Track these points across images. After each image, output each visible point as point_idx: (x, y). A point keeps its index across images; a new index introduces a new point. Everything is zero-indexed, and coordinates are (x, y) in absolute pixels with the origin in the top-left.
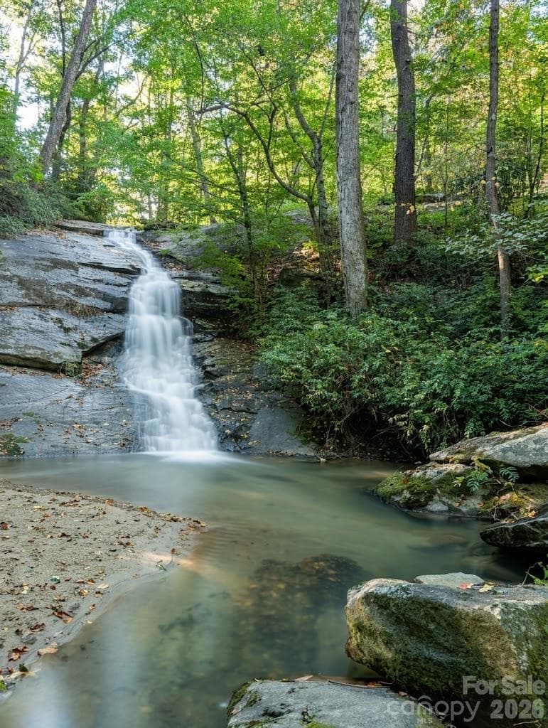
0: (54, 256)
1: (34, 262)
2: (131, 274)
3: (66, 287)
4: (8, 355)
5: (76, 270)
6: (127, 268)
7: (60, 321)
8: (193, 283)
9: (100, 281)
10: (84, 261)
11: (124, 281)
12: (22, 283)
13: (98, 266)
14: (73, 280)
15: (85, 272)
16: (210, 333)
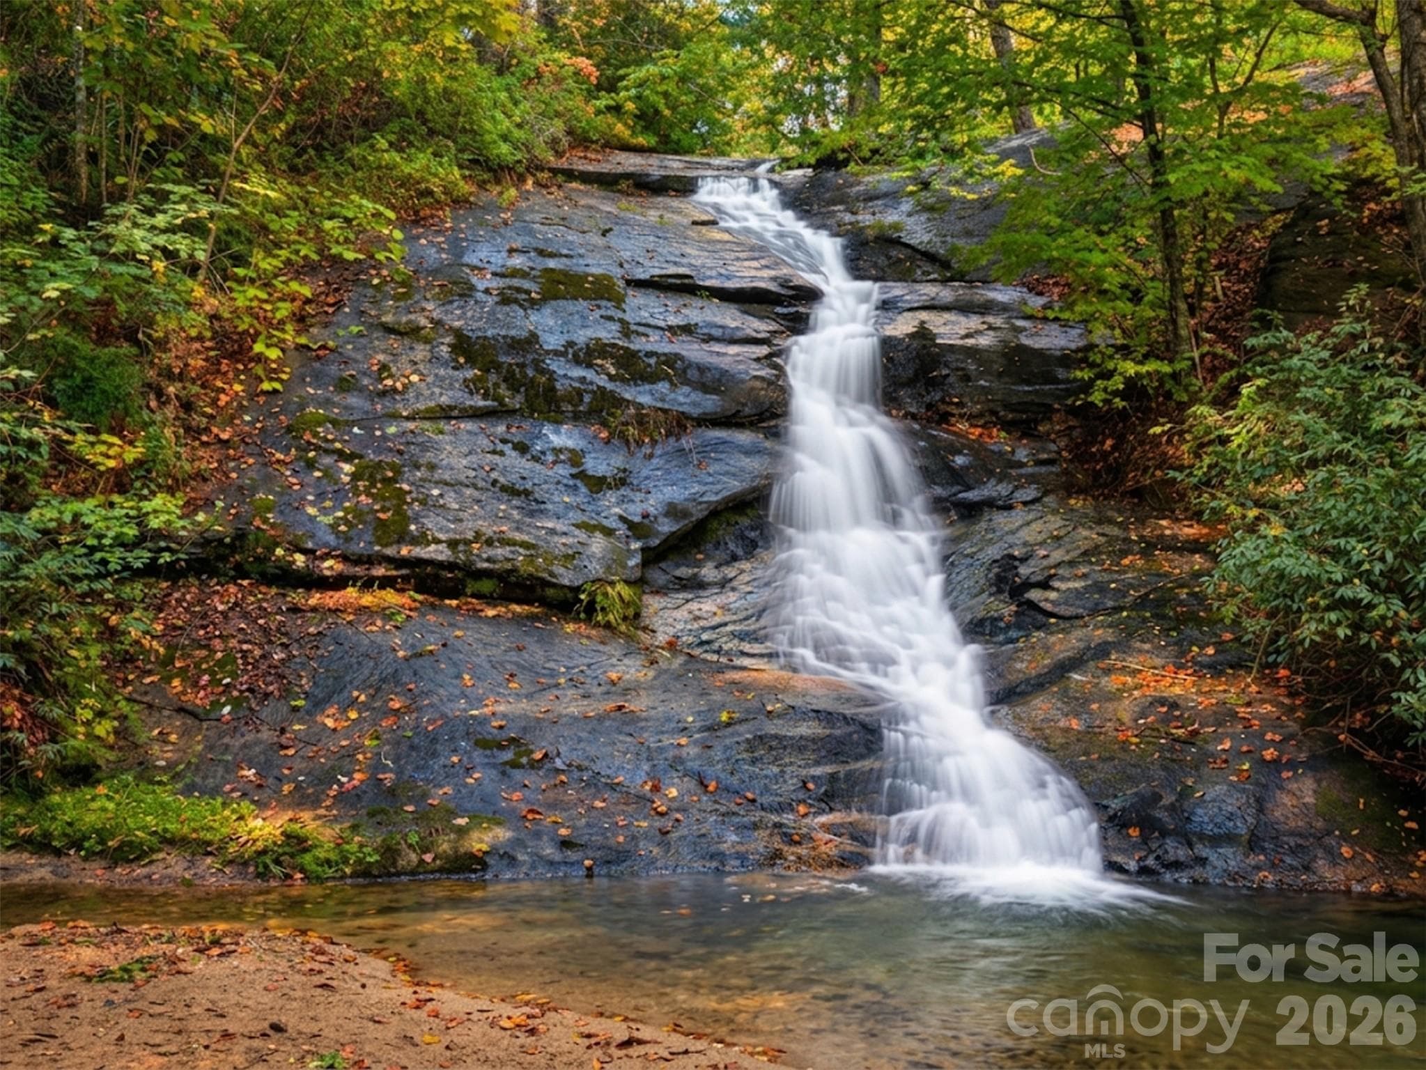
0: (552, 264)
1: (495, 283)
2: (780, 304)
3: (587, 355)
4: (430, 562)
5: (619, 301)
6: (762, 285)
7: (575, 458)
8: (974, 322)
9: (687, 329)
10: (641, 274)
11: (758, 326)
12: (465, 347)
13: (684, 287)
14: (608, 333)
15: (643, 307)
16: (1032, 479)
